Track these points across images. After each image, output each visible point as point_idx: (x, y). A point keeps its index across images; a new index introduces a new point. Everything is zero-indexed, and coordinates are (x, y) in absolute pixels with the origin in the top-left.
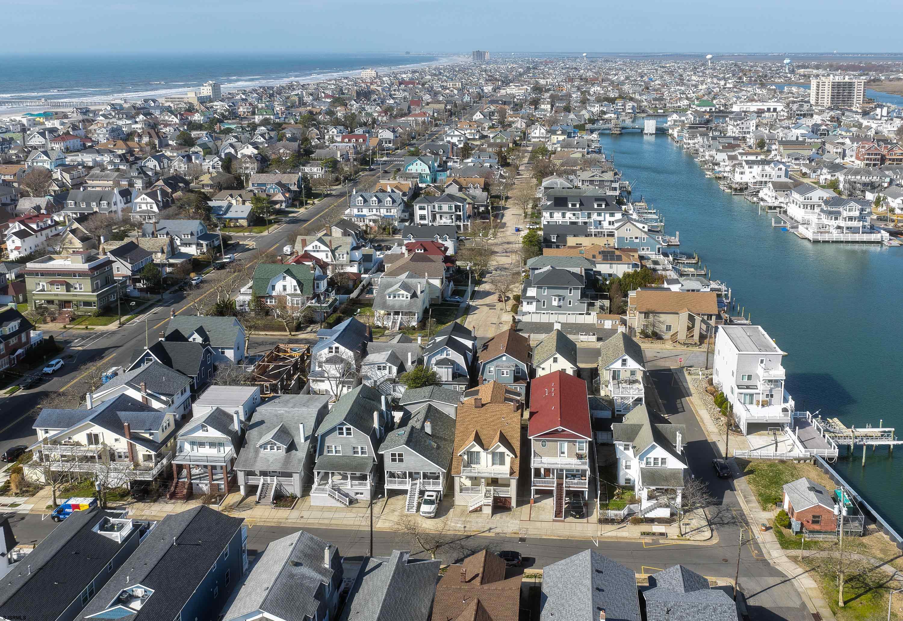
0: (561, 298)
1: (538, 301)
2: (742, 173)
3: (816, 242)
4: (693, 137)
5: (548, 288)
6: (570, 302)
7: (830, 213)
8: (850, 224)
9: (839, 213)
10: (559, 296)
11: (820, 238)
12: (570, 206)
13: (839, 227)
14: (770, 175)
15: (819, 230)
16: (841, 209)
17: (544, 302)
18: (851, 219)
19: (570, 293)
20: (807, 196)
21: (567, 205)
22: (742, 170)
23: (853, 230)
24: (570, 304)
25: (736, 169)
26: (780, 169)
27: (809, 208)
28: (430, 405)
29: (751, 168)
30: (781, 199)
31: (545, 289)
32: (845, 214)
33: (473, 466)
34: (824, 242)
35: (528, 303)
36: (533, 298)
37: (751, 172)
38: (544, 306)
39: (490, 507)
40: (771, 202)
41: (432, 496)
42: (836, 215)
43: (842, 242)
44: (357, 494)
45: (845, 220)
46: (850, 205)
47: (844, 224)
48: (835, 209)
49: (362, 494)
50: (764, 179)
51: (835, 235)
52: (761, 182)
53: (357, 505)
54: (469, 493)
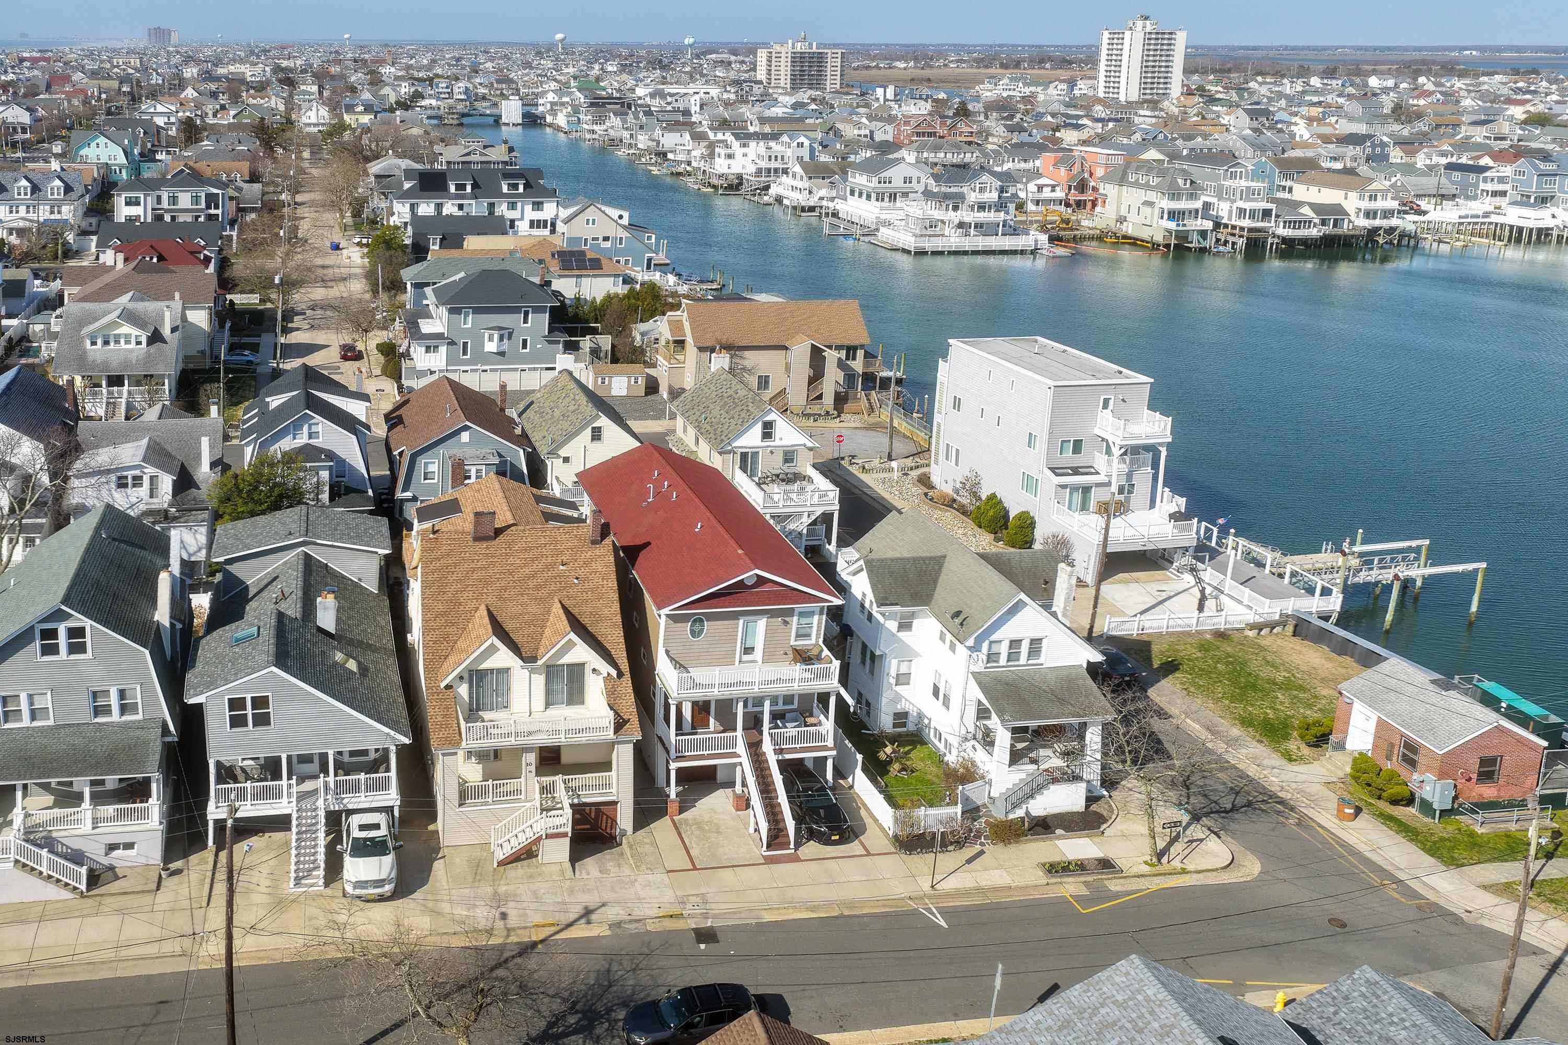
0: (506, 334)
1: (452, 343)
2: (730, 156)
3: (921, 253)
4: (600, 120)
5: (476, 311)
6: (525, 341)
7: (947, 196)
8: (982, 216)
9: (961, 197)
10: (500, 328)
11: (927, 243)
12: (452, 189)
13: (961, 225)
14: (783, 157)
15: (925, 233)
16: (965, 190)
17: (465, 344)
18: (982, 207)
19: (525, 321)
20: (882, 175)
21: (445, 188)
22: (729, 151)
23: (986, 229)
24: (524, 346)
25: (717, 150)
26: (800, 145)
27: (886, 199)
28: (307, 557)
29: (744, 145)
30: (823, 192)
31: (466, 315)
32: (973, 197)
33: (486, 715)
34: (935, 253)
35: (428, 349)
36: (439, 336)
37: (745, 155)
38: (465, 353)
39: (567, 841)
40: (801, 199)
41: (377, 827)
42: (956, 202)
43: (965, 253)
44: (112, 847)
45: (973, 210)
46: (981, 180)
47: (970, 217)
48: (954, 190)
49: (129, 846)
50: (773, 165)
51: (954, 240)
52: (769, 170)
53: (115, 887)
54: (486, 804)
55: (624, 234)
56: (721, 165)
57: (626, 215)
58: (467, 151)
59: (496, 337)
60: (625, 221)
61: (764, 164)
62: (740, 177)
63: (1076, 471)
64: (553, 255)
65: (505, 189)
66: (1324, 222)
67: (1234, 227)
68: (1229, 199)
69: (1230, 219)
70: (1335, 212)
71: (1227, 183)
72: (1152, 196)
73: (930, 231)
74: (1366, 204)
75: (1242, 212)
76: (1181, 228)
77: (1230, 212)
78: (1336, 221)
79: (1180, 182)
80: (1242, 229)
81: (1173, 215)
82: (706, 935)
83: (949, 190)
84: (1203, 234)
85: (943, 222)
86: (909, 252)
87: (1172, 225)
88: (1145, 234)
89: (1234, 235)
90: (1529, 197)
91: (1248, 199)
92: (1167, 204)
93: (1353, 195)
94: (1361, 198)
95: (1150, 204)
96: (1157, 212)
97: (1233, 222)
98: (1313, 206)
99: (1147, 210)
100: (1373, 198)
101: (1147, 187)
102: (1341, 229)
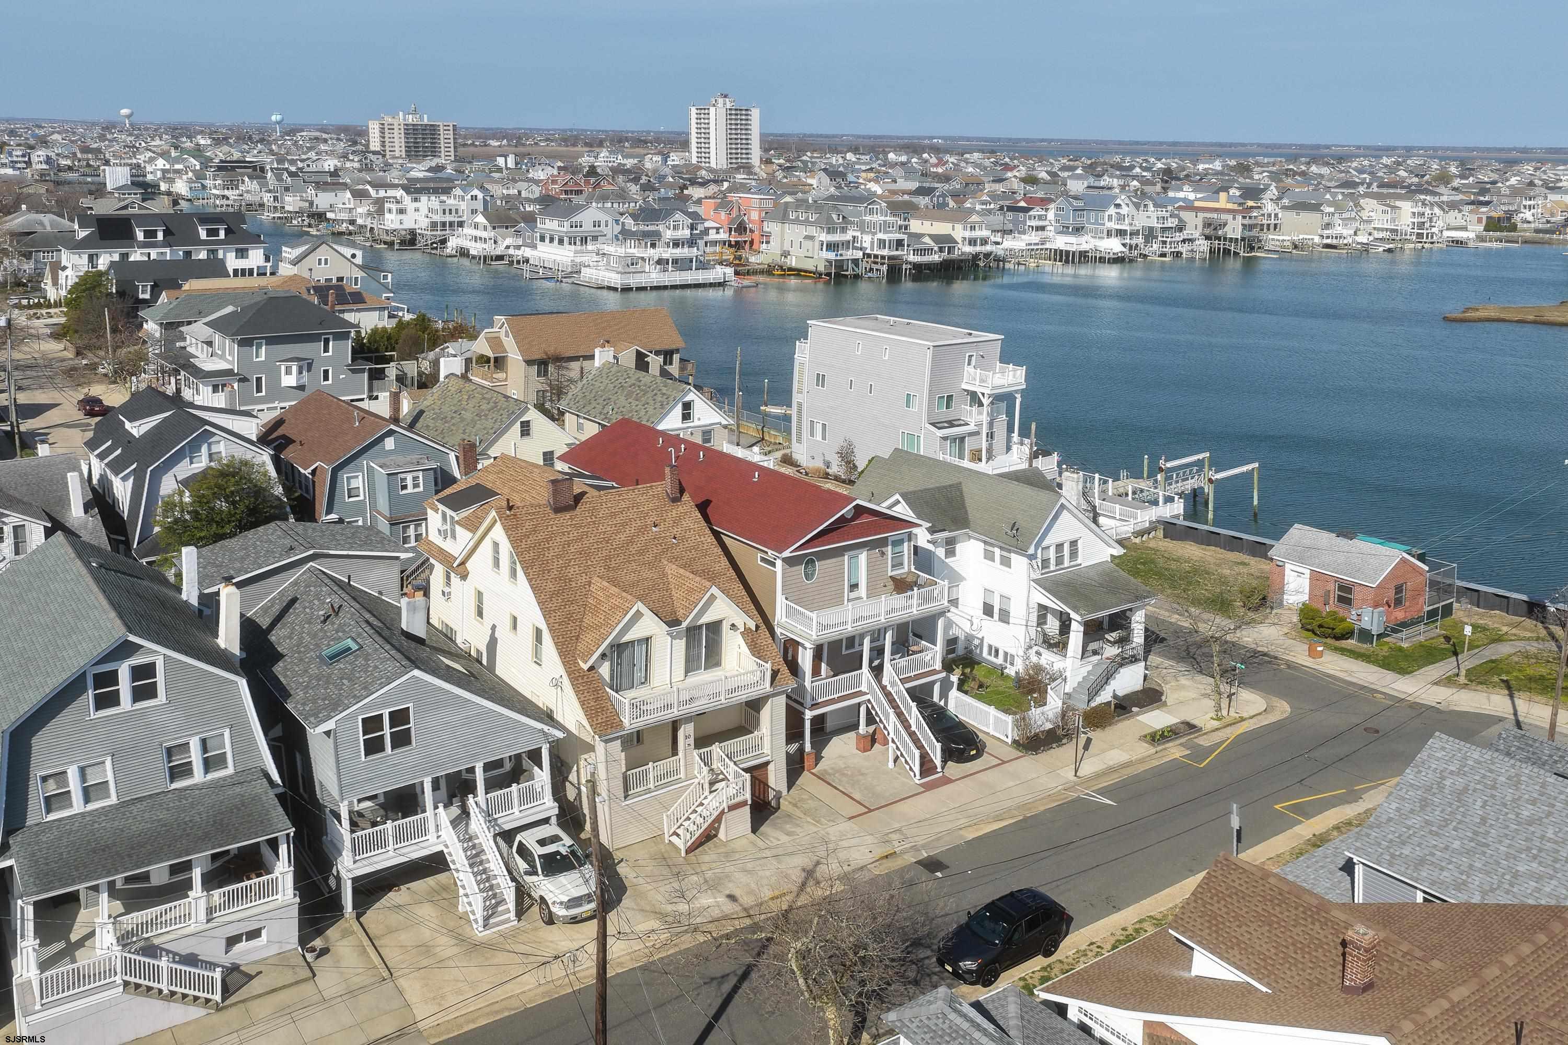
0: (307, 365)
1: (243, 380)
2: (401, 211)
3: (626, 290)
5: (271, 341)
6: (326, 372)
7: (646, 235)
8: (680, 252)
9: (657, 234)
10: (298, 359)
11: (634, 281)
12: (140, 236)
13: (659, 262)
14: (457, 210)
15: (628, 270)
16: (661, 228)
17: (259, 380)
18: (676, 244)
19: (326, 350)
20: (574, 220)
21: (131, 236)
22: (399, 206)
23: (680, 264)
24: (326, 378)
25: (387, 205)
26: (474, 198)
27: (578, 243)
29: (416, 200)
30: (509, 241)
31: (259, 346)
32: (669, 234)
34: (639, 289)
35: (215, 389)
36: (229, 373)
37: (417, 210)
38: (259, 390)
39: (747, 808)
40: (488, 248)
41: (556, 838)
42: (653, 239)
43: (665, 288)
44: (232, 941)
45: (669, 246)
46: (674, 218)
47: (669, 253)
48: (650, 228)
49: (254, 934)
50: (448, 218)
51: (654, 276)
52: (444, 224)
53: (255, 986)
54: (649, 791)
55: (360, 274)
56: (391, 221)
57: (359, 254)
58: (122, 204)
59: (294, 369)
60: (359, 260)
61: (438, 218)
62: (413, 233)
63: (951, 424)
64: (309, 291)
65: (203, 235)
66: (941, 250)
67: (876, 256)
68: (870, 232)
69: (872, 249)
70: (944, 241)
71: (868, 218)
72: (812, 230)
73: (632, 269)
74: (968, 234)
75: (882, 244)
76: (839, 258)
77: (872, 243)
78: (949, 248)
79: (835, 217)
80: (883, 257)
81: (832, 246)
82: (932, 865)
83: (646, 228)
84: (856, 262)
85: (643, 259)
86: (615, 289)
87: (831, 256)
88: (809, 265)
89: (876, 263)
90: (1068, 228)
91: (886, 232)
92: (824, 237)
93: (959, 227)
94: (965, 229)
95: (810, 238)
96: (817, 245)
97: (875, 252)
98: (932, 237)
99: (808, 244)
100: (973, 228)
101: (807, 222)
102: (956, 254)
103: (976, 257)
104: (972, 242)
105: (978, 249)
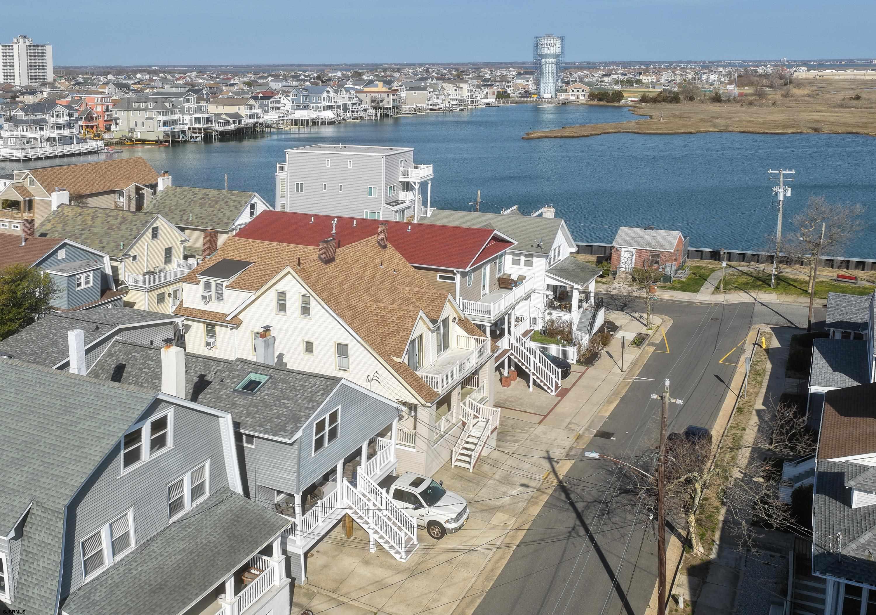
3: (27, 160)
7: (35, 122)
8: (63, 133)
9: (44, 121)
11: (31, 153)
13: (48, 140)
15: (24, 147)
16: (46, 117)
18: (59, 127)
23: (64, 140)
32: (53, 121)
34: (36, 159)
42: (42, 124)
43: (56, 157)
45: (54, 129)
46: (56, 110)
47: (56, 133)
48: (38, 117)
51: (46, 150)
66: (234, 122)
67: (194, 129)
68: (189, 113)
69: (191, 124)
70: (235, 116)
71: (186, 105)
72: (151, 114)
73: (27, 146)
74: (249, 112)
75: (198, 120)
76: (173, 130)
77: (191, 121)
78: (239, 121)
79: (167, 104)
80: (200, 129)
81: (166, 124)
83: (35, 118)
84: (184, 132)
85: (35, 139)
86: (19, 161)
87: (168, 129)
88: (153, 137)
89: (196, 133)
90: (299, 106)
91: (199, 113)
92: (161, 118)
93: (242, 108)
94: (246, 109)
95: (151, 119)
96: (156, 124)
97: (194, 126)
98: (227, 115)
99: (150, 123)
100: (251, 108)
101: (147, 109)
102: (243, 125)
103: (255, 125)
104: (252, 116)
105: (256, 120)
